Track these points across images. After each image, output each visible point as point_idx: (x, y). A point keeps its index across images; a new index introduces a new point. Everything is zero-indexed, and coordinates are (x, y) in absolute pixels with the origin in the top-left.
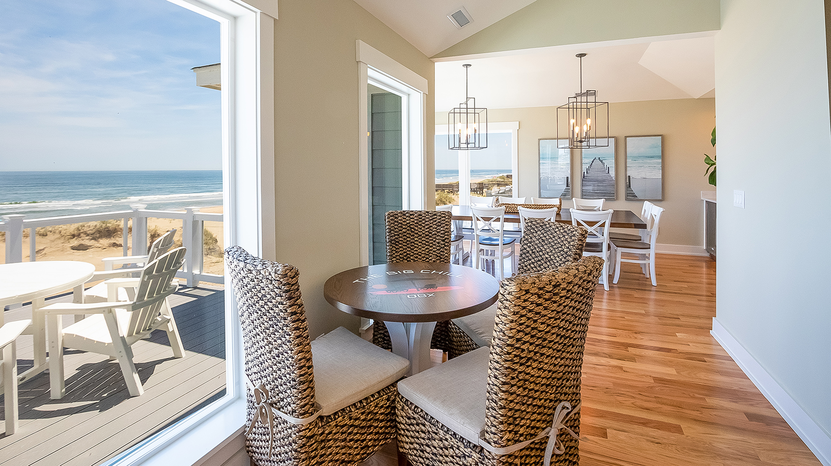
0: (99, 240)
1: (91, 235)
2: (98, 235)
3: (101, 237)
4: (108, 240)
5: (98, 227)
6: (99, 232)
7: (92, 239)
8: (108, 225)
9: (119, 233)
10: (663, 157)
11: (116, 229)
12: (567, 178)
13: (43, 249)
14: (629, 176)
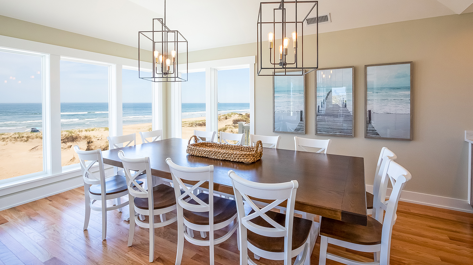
0: (67, 143)
1: (63, 140)
2: (67, 140)
3: (68, 141)
4: (72, 143)
5: (67, 135)
6: (67, 138)
7: (63, 143)
8: (73, 134)
9: (79, 139)
10: (412, 88)
11: (77, 137)
12: (301, 112)
13: (37, 146)
14: (370, 111)
